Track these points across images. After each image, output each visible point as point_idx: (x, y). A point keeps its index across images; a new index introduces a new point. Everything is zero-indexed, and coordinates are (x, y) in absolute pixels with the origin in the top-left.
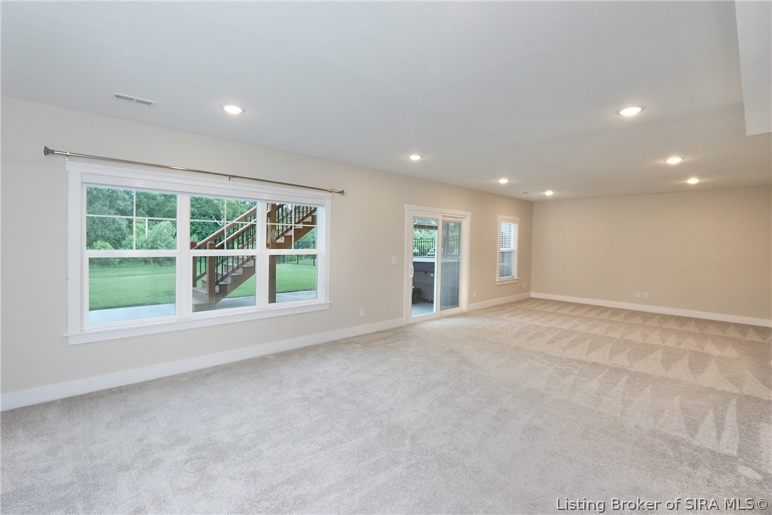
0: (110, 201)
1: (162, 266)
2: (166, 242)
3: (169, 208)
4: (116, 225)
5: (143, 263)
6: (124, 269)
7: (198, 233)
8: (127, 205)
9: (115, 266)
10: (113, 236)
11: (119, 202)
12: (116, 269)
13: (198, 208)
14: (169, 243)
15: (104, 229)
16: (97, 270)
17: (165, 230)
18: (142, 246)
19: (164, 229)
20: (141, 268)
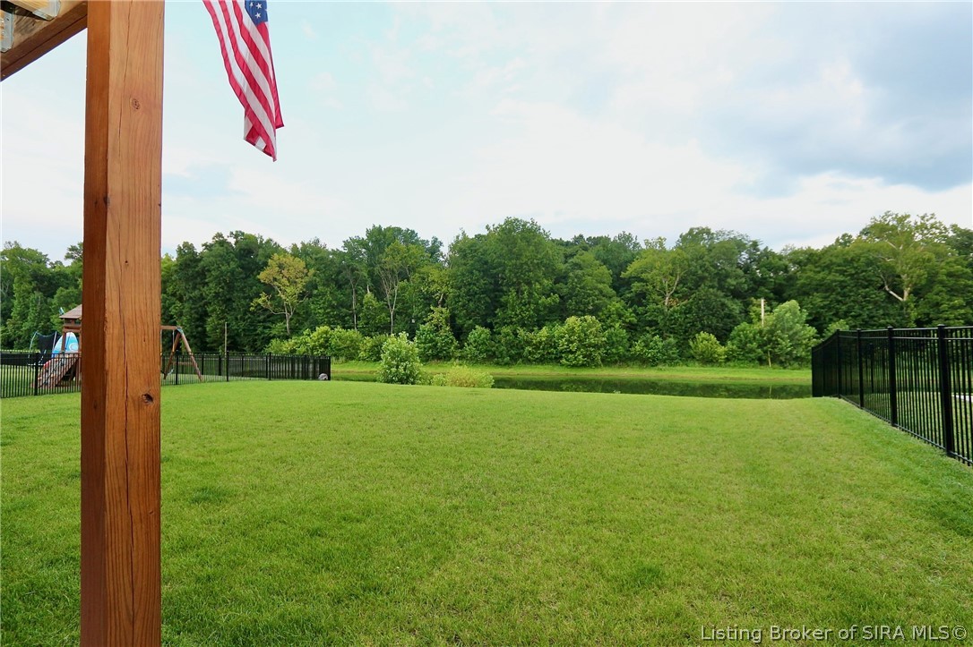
0: (719, 280)
1: (785, 368)
2: (791, 333)
3: (802, 281)
4: (726, 311)
5: (757, 362)
6: (729, 369)
7: (854, 317)
8: (742, 283)
9: (720, 365)
10: (721, 325)
11: (729, 280)
12: (720, 369)
13: (852, 275)
14: (796, 333)
15: (711, 317)
16: (698, 368)
17: (788, 315)
18: (754, 338)
19: (786, 312)
20: (753, 369)
